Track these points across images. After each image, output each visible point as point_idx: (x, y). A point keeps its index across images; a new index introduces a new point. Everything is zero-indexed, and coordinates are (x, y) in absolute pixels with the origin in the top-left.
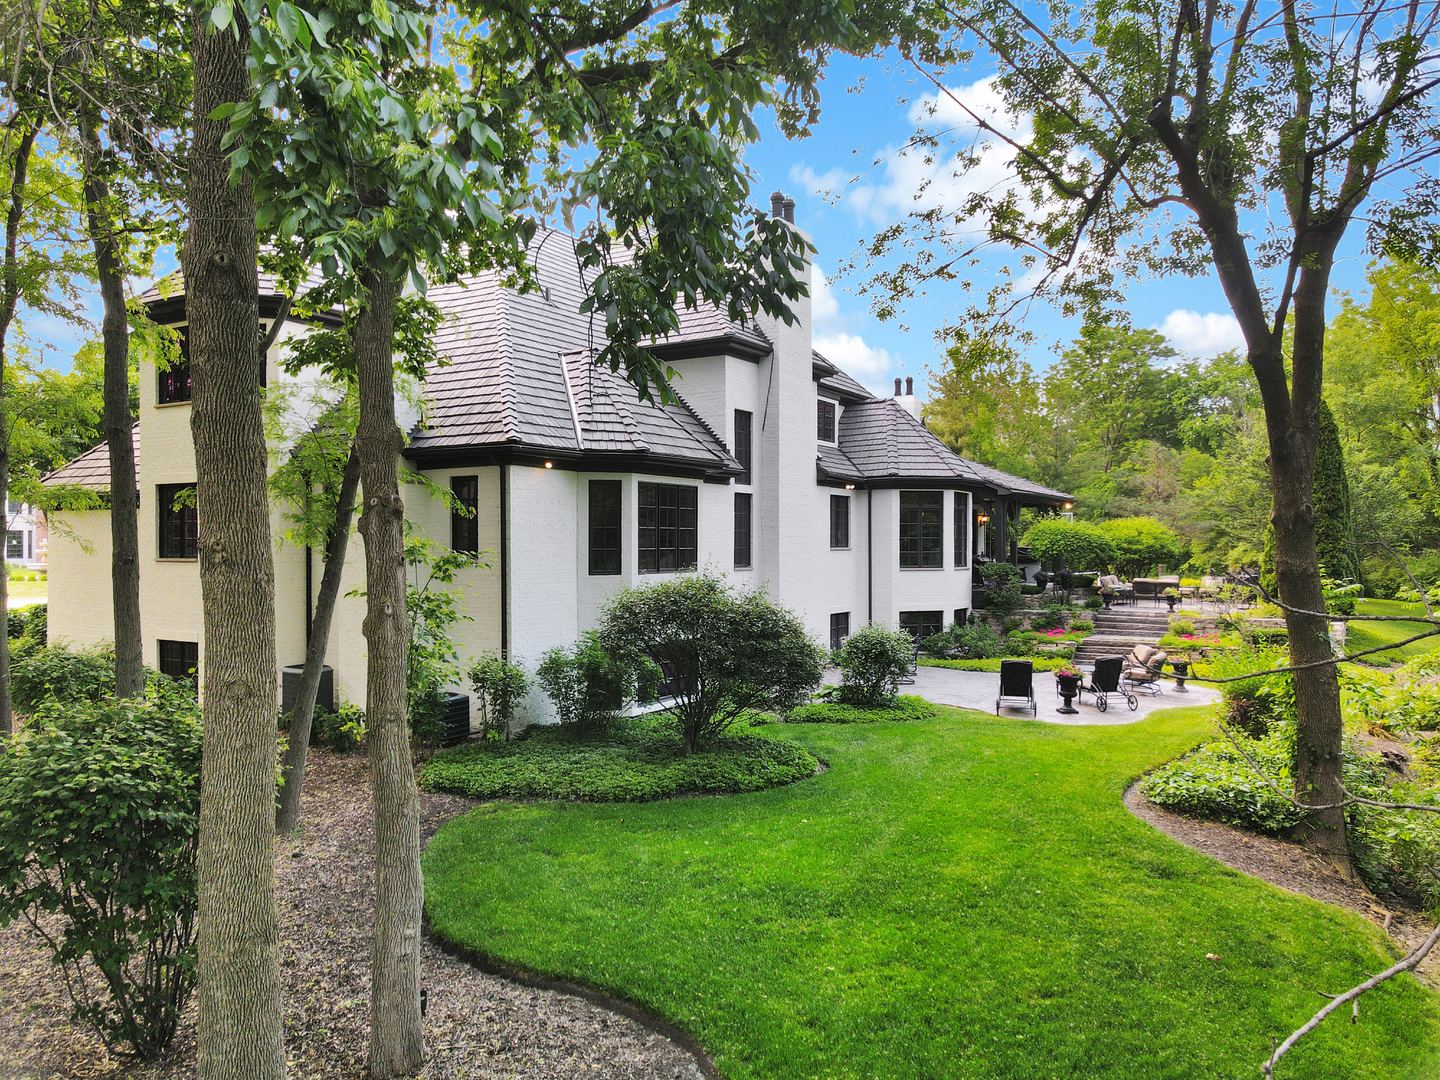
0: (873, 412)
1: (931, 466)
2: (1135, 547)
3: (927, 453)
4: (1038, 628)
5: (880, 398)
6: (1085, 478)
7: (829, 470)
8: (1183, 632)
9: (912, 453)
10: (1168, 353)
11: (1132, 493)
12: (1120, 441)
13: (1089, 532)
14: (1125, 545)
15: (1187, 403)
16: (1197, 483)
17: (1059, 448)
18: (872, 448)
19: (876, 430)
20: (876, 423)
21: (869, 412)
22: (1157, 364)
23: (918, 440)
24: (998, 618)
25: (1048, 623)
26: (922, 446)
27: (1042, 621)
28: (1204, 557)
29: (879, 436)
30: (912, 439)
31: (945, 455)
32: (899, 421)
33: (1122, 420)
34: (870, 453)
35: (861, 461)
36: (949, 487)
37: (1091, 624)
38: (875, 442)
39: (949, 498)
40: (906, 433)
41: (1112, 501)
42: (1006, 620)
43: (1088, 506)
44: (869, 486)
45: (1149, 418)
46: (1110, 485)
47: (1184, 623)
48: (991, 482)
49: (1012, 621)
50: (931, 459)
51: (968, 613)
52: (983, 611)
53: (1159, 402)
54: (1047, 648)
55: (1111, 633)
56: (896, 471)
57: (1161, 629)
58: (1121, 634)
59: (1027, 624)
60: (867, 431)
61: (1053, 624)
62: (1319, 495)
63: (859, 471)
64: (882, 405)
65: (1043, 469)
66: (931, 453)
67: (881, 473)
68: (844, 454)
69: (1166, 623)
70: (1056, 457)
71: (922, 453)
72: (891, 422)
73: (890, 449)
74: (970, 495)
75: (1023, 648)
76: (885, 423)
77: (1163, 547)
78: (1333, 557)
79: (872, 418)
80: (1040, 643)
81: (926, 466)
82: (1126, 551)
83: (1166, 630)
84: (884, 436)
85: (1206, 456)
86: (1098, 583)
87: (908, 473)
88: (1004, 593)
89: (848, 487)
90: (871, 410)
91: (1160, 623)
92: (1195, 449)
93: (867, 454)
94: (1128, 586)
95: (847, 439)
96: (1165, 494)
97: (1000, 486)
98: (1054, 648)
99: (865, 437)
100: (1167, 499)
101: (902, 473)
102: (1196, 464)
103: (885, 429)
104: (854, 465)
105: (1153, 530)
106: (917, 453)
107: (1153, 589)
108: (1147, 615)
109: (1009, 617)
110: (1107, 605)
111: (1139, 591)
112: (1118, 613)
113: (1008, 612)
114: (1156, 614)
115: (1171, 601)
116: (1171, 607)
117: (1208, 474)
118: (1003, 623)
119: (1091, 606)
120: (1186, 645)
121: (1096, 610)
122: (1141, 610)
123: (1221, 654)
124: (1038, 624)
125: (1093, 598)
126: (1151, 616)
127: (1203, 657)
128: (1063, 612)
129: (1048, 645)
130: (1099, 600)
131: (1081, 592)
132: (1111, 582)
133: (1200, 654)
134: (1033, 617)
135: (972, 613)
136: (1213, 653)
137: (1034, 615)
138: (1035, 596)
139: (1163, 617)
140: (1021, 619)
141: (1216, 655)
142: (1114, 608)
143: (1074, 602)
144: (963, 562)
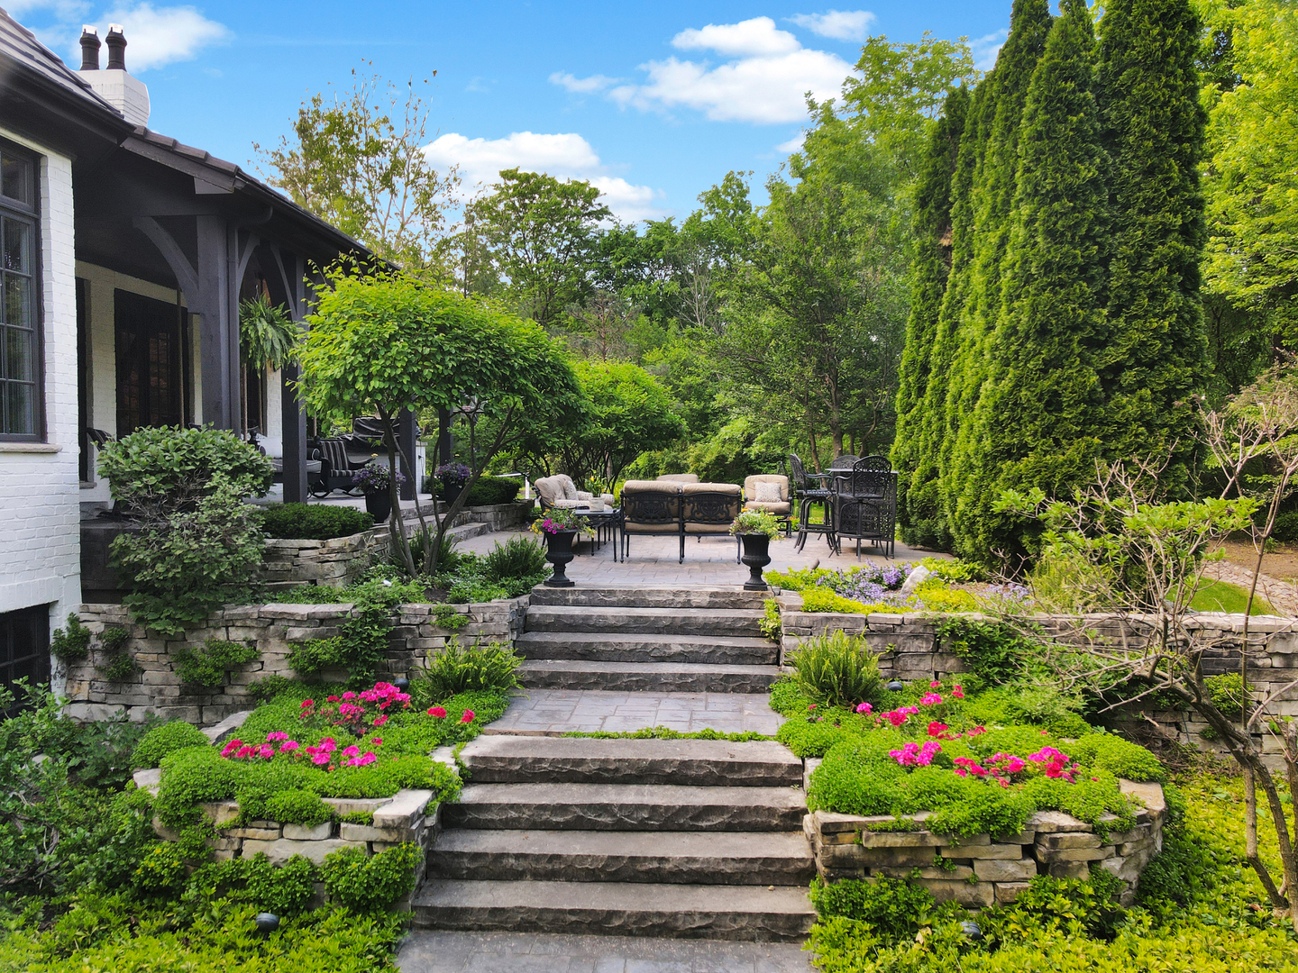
2: (607, 410)
4: (314, 675)
8: (846, 687)
10: (602, 213)
22: (589, 224)
24: (168, 640)
25: (352, 658)
27: (326, 649)
42: (197, 644)
49: (218, 650)
51: (60, 622)
52: (116, 612)
54: (282, 849)
55: (580, 684)
57: (742, 657)
58: (611, 683)
59: (275, 663)
61: (363, 661)
83: (770, 660)
86: (526, 493)
91: (731, 631)
94: (604, 503)
97: (200, 162)
107: (674, 508)
108: (682, 598)
109: (206, 636)
110: (560, 569)
111: (637, 517)
112: (596, 597)
113: (202, 616)
114: (713, 595)
115: (756, 549)
116: (756, 571)
117: (659, 346)
118: (186, 658)
119: (511, 568)
120: (959, 813)
121: (527, 587)
122: (664, 584)
123: (1119, 848)
124: (313, 659)
125: (518, 537)
126: (695, 600)
127: (1042, 869)
128: (407, 608)
129: (292, 832)
130: (533, 547)
131: (490, 516)
132: (560, 494)
133: (1029, 851)
134: (297, 633)
135: (74, 621)
136: (1088, 845)
137: (299, 623)
138: (334, 543)
139: (736, 604)
140: (251, 643)
141: (1098, 855)
142: (580, 571)
143: (462, 549)
144: (29, 423)
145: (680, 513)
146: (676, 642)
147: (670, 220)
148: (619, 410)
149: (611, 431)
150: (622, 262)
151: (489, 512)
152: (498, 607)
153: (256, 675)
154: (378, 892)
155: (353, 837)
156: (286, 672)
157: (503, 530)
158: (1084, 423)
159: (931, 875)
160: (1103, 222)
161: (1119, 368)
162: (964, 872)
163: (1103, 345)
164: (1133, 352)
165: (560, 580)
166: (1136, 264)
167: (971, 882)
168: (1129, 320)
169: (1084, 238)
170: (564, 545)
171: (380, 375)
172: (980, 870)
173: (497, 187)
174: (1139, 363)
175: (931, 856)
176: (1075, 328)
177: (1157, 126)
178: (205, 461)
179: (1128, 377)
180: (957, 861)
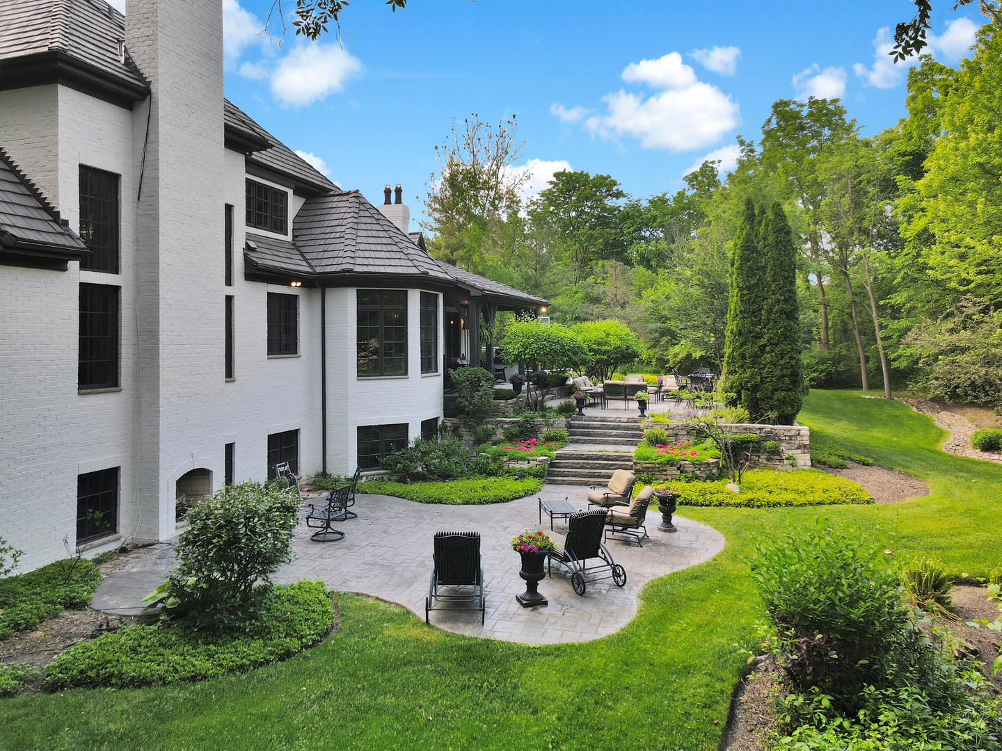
0: (335, 205)
1: (393, 262)
2: (604, 348)
3: (389, 248)
4: (511, 438)
5: (345, 190)
6: (560, 288)
7: (259, 261)
8: (657, 442)
9: (373, 247)
10: (619, 195)
11: (596, 300)
12: (585, 262)
13: (562, 334)
14: (595, 347)
15: (634, 232)
16: (645, 294)
17: (538, 262)
18: (328, 241)
19: (336, 223)
20: (336, 216)
21: (331, 205)
22: (610, 202)
23: (381, 234)
24: (470, 428)
25: (521, 433)
26: (385, 241)
27: (515, 430)
28: (651, 352)
29: (338, 229)
30: (375, 234)
31: (410, 251)
32: (362, 213)
33: (586, 244)
34: (326, 248)
35: (315, 255)
36: (414, 286)
37: (564, 432)
38: (333, 235)
39: (414, 299)
40: (369, 227)
41: (581, 308)
42: (479, 429)
43: (562, 312)
44: (321, 283)
45: (606, 244)
46: (579, 295)
47: (657, 431)
48: (463, 283)
49: (485, 431)
50: (394, 255)
51: (440, 423)
52: (455, 420)
53: (613, 231)
54: (518, 466)
55: (585, 442)
56: (351, 267)
57: (634, 436)
58: (594, 442)
59: (500, 435)
60: (326, 224)
61: (525, 434)
62: (778, 296)
63: (311, 266)
64: (345, 198)
65: (525, 280)
66: (395, 248)
67: (334, 269)
68: (297, 248)
69: (638, 429)
70: (536, 270)
71: (384, 248)
72: (352, 215)
73: (347, 242)
74: (441, 296)
75: (492, 466)
76: (346, 216)
77: (628, 347)
78: (791, 358)
79: (333, 211)
80: (510, 459)
81: (388, 262)
82: (596, 352)
83: (640, 436)
84: (343, 229)
85: (650, 272)
86: (570, 382)
87: (366, 269)
88: (475, 401)
89: (294, 284)
90: (334, 203)
91: (632, 429)
92: (642, 267)
93: (321, 248)
94: (599, 388)
95: (303, 232)
96: (621, 301)
97: (473, 287)
98: (525, 466)
99: (323, 230)
100: (623, 306)
101: (358, 269)
102: (643, 279)
103: (345, 222)
104: (306, 260)
105: (619, 332)
106: (379, 247)
107: (623, 391)
108: (618, 420)
109: (481, 427)
110: (581, 410)
111: (610, 394)
112: (591, 419)
113: (480, 421)
114: (629, 418)
115: (643, 405)
116: (642, 412)
117: (652, 286)
118: (475, 433)
119: (564, 410)
120: (663, 460)
121: (570, 416)
122: (613, 415)
123: (699, 469)
124: (511, 433)
125: (567, 400)
126: (622, 420)
127: (681, 472)
128: (536, 420)
129: (519, 462)
130: (572, 404)
131: (555, 392)
132: (583, 384)
133: (679, 469)
134: (506, 426)
135: (443, 422)
136: (691, 467)
137: (507, 423)
138: (510, 401)
139: (635, 422)
140: (493, 429)
141: (694, 470)
142: (587, 412)
143: (549, 404)
144: (433, 367)
145: (625, 392)
146: (614, 432)
147: (664, 195)
148: (609, 348)
149: (605, 357)
150: (632, 229)
151: (555, 390)
152: (562, 420)
153: (494, 438)
154: (539, 473)
155: (533, 464)
156: (503, 438)
157: (561, 398)
158: (753, 364)
159: (657, 473)
160: (759, 297)
161: (765, 346)
162: (665, 473)
163: (760, 338)
164: (768, 341)
165: (580, 413)
166: (770, 311)
167: (667, 475)
168: (768, 330)
169: (752, 303)
170: (581, 403)
171: (528, 353)
172: (668, 472)
173: (551, 183)
174: (771, 344)
175: (658, 469)
176: (750, 332)
177: (776, 266)
178: (479, 377)
179: (768, 349)
180: (663, 470)
